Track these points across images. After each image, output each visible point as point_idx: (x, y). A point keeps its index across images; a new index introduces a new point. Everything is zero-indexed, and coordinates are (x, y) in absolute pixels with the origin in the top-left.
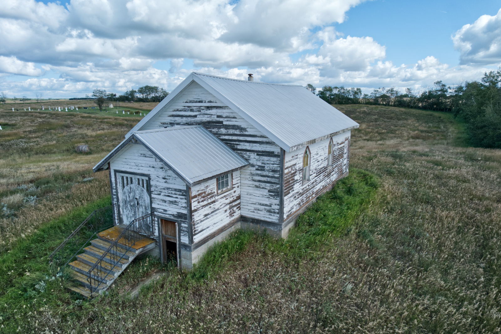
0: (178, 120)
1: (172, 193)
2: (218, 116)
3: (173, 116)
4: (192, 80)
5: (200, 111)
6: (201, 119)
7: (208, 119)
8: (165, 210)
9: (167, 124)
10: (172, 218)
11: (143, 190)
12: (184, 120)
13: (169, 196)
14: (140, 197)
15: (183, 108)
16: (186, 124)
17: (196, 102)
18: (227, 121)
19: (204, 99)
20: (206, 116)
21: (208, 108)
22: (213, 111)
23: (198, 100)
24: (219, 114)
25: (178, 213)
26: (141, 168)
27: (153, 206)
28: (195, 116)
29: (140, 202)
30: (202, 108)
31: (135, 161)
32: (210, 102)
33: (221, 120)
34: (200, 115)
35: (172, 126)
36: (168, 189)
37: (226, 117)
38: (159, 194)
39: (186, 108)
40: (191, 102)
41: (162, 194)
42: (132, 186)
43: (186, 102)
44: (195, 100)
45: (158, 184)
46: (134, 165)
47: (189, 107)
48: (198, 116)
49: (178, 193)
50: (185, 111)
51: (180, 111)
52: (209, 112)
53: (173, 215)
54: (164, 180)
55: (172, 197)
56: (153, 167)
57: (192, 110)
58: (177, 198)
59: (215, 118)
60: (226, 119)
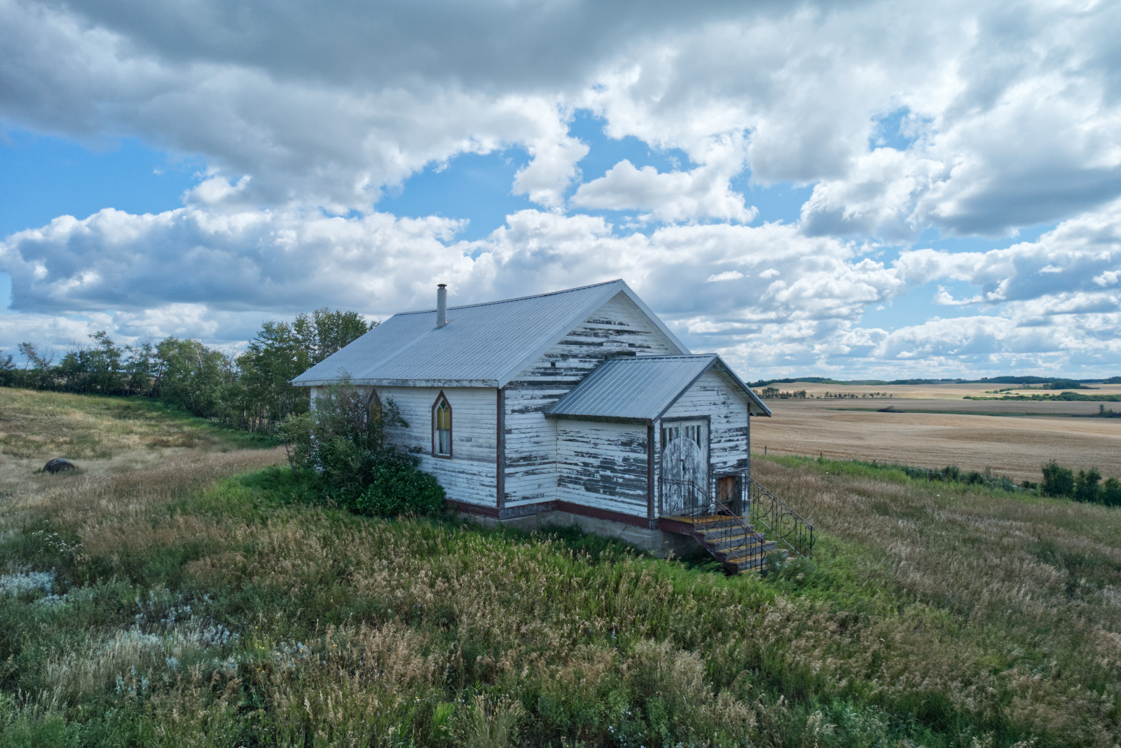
0: (575, 349)
1: (733, 436)
2: (631, 345)
3: (567, 343)
4: (620, 290)
5: (608, 337)
6: (609, 348)
7: (618, 349)
8: (725, 463)
9: (557, 357)
10: (732, 470)
11: (692, 444)
12: (585, 349)
13: (730, 441)
14: (687, 456)
15: (584, 330)
16: (588, 356)
17: (603, 322)
18: (641, 351)
19: (612, 319)
20: (615, 344)
21: (619, 332)
22: (625, 338)
23: (605, 320)
24: (631, 342)
25: (738, 460)
26: (699, 408)
27: (712, 461)
28: (601, 344)
29: (686, 465)
30: (610, 332)
31: (692, 399)
32: (621, 324)
33: (633, 349)
34: (607, 342)
35: (565, 360)
36: (729, 430)
37: (640, 346)
38: (719, 442)
39: (588, 330)
40: (595, 322)
41: (723, 440)
42: (677, 441)
43: (588, 322)
44: (602, 319)
45: (719, 426)
46: (690, 404)
47: (591, 329)
48: (604, 344)
49: (741, 433)
50: (587, 335)
51: (579, 335)
52: (619, 338)
53: (733, 466)
54: (726, 420)
55: (732, 441)
56: (715, 404)
57: (596, 335)
58: (738, 440)
59: (626, 348)
60: (639, 349)
